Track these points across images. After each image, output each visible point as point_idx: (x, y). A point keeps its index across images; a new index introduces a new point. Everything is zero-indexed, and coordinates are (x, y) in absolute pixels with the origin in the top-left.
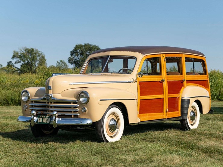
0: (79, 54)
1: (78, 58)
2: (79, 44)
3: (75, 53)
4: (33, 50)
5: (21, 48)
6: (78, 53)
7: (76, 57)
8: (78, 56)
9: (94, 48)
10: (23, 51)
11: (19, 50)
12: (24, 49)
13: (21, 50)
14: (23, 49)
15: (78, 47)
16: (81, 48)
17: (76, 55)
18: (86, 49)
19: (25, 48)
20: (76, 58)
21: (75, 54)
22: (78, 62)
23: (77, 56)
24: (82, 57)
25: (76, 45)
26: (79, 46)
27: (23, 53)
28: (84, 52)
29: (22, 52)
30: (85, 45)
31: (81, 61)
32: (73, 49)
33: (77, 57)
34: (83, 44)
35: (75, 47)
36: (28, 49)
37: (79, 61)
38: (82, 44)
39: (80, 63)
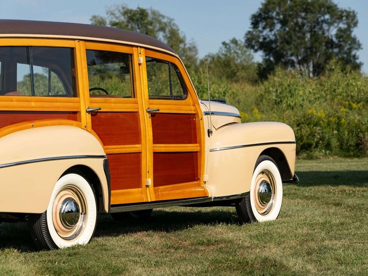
0: (276, 21)
1: (273, 33)
3: (265, 19)
4: (143, 13)
5: (113, 9)
6: (272, 18)
7: (268, 30)
8: (271, 27)
9: (316, 5)
10: (117, 15)
11: (107, 13)
12: (122, 11)
13: (112, 14)
14: (119, 11)
15: (274, 3)
17: (267, 24)
18: (295, 9)
19: (123, 8)
20: (268, 34)
21: (264, 23)
22: (274, 46)
23: (270, 27)
24: (285, 30)
27: (117, 21)
28: (290, 16)
29: (114, 20)
31: (282, 43)
32: (259, 8)
33: (271, 30)
35: (264, 2)
36: (131, 11)
37: (275, 41)
39: (277, 46)
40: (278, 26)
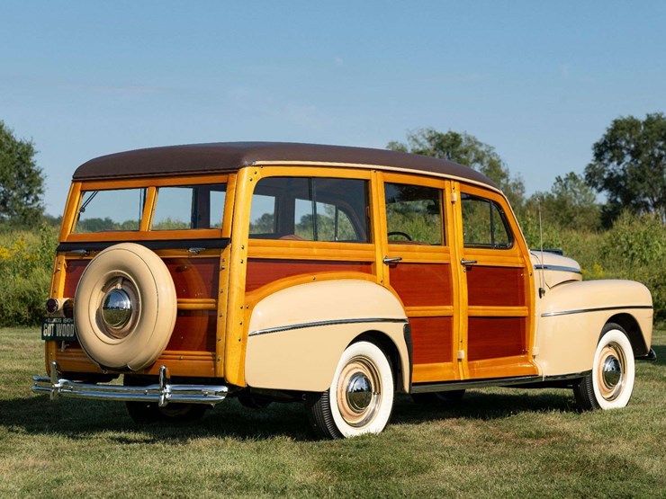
0: (625, 152)
1: (621, 166)
2: (626, 117)
3: (611, 149)
4: (455, 139)
5: (416, 133)
6: (621, 148)
7: (615, 163)
8: (620, 159)
10: (421, 141)
11: (408, 139)
12: (427, 136)
13: (415, 140)
14: (424, 136)
15: (623, 129)
16: (634, 130)
17: (614, 156)
18: (650, 136)
19: (431, 132)
20: (614, 167)
21: (611, 154)
22: (622, 183)
23: (618, 159)
24: (636, 163)
25: (616, 122)
26: (625, 125)
27: (421, 149)
28: (644, 145)
29: (417, 147)
30: (650, 121)
31: (633, 180)
32: (604, 135)
33: (619, 164)
34: (643, 118)
35: (610, 127)
36: (440, 136)
37: (624, 178)
38: (635, 117)
39: (626, 184)
40: (628, 158)
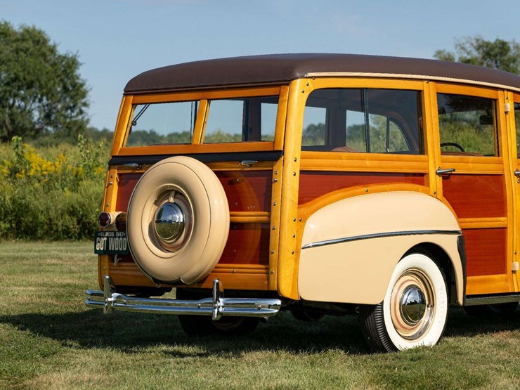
4: (503, 47)
5: (463, 41)
10: (469, 50)
11: (456, 48)
12: (475, 44)
13: (463, 48)
14: (472, 44)
19: (478, 40)
27: (469, 57)
29: (465, 55)
36: (487, 44)
